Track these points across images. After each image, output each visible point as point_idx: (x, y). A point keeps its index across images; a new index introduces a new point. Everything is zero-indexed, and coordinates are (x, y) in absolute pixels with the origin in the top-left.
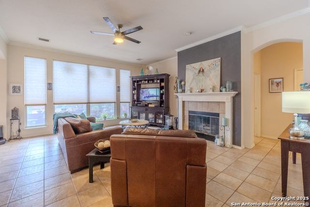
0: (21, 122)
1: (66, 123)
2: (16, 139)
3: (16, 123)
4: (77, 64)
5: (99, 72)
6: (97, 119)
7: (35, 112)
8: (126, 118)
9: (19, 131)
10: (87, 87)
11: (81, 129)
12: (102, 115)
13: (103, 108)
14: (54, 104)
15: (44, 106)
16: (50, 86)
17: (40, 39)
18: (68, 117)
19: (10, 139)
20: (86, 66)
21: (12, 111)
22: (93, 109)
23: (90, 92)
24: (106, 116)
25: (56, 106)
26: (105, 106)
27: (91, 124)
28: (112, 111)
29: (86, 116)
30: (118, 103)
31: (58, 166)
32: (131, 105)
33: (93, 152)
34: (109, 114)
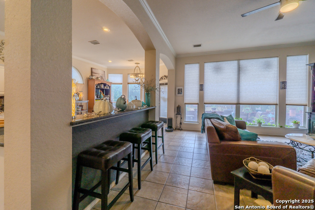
0: (182, 117)
1: (211, 125)
2: (179, 129)
3: (179, 116)
4: (226, 62)
5: (252, 66)
6: (248, 124)
7: (192, 109)
8: (297, 128)
9: (181, 124)
10: (236, 86)
11: (227, 135)
12: (256, 120)
13: (257, 111)
14: (205, 103)
15: (197, 105)
16: (201, 87)
17: (195, 46)
18: (214, 118)
19: (176, 129)
20: (236, 62)
21: (177, 108)
22: (243, 111)
23: (241, 91)
24: (261, 121)
25: (206, 105)
26: (260, 109)
27: (240, 131)
28: (271, 116)
29: (235, 119)
30: (282, 106)
31: (203, 167)
32: (308, 109)
33: (241, 171)
34: (265, 119)
